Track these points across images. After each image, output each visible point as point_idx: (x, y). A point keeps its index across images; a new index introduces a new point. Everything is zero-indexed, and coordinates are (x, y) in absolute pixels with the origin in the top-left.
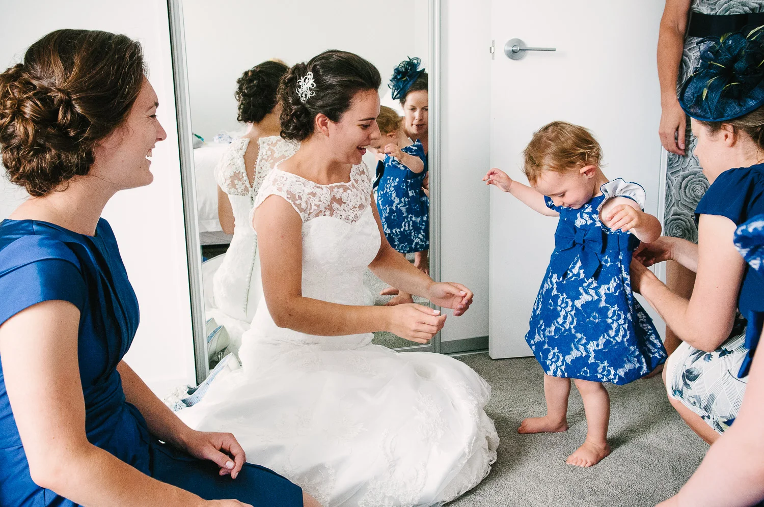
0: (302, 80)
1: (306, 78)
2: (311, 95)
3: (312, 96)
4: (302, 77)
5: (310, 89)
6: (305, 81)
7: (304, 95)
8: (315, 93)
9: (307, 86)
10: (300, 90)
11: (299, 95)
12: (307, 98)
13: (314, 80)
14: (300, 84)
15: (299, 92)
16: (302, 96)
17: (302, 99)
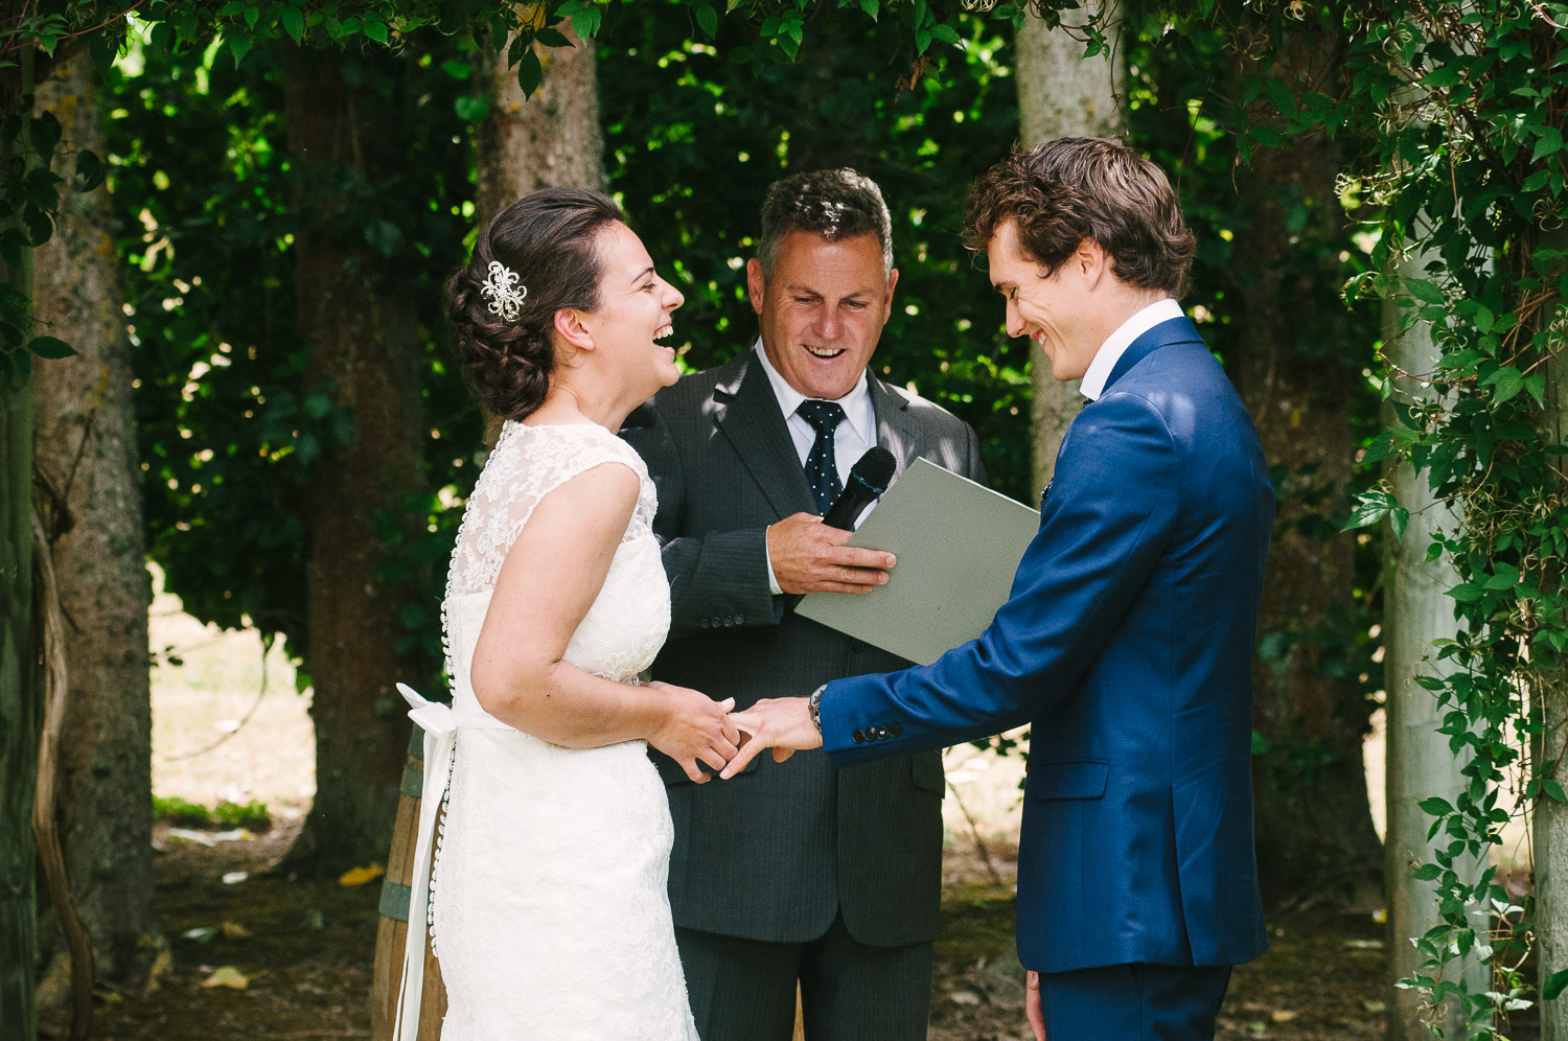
0: (488, 284)
1: (493, 276)
2: (521, 297)
3: (523, 296)
4: (484, 282)
5: (513, 287)
6: (494, 283)
7: (509, 307)
8: (525, 288)
9: (503, 289)
10: (495, 304)
11: (500, 314)
12: (518, 308)
13: (508, 269)
14: (490, 293)
15: (495, 309)
16: (506, 312)
17: (509, 317)
